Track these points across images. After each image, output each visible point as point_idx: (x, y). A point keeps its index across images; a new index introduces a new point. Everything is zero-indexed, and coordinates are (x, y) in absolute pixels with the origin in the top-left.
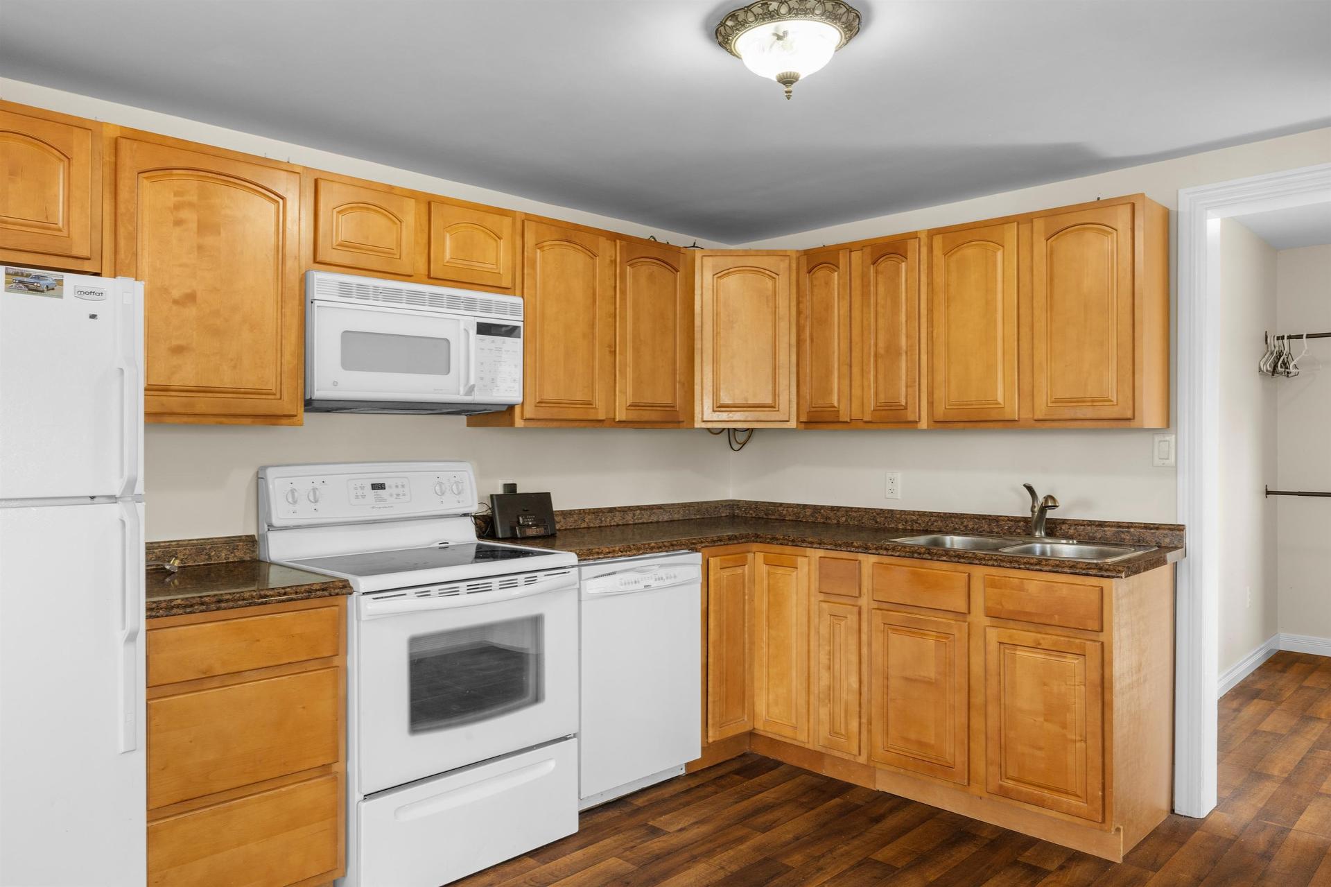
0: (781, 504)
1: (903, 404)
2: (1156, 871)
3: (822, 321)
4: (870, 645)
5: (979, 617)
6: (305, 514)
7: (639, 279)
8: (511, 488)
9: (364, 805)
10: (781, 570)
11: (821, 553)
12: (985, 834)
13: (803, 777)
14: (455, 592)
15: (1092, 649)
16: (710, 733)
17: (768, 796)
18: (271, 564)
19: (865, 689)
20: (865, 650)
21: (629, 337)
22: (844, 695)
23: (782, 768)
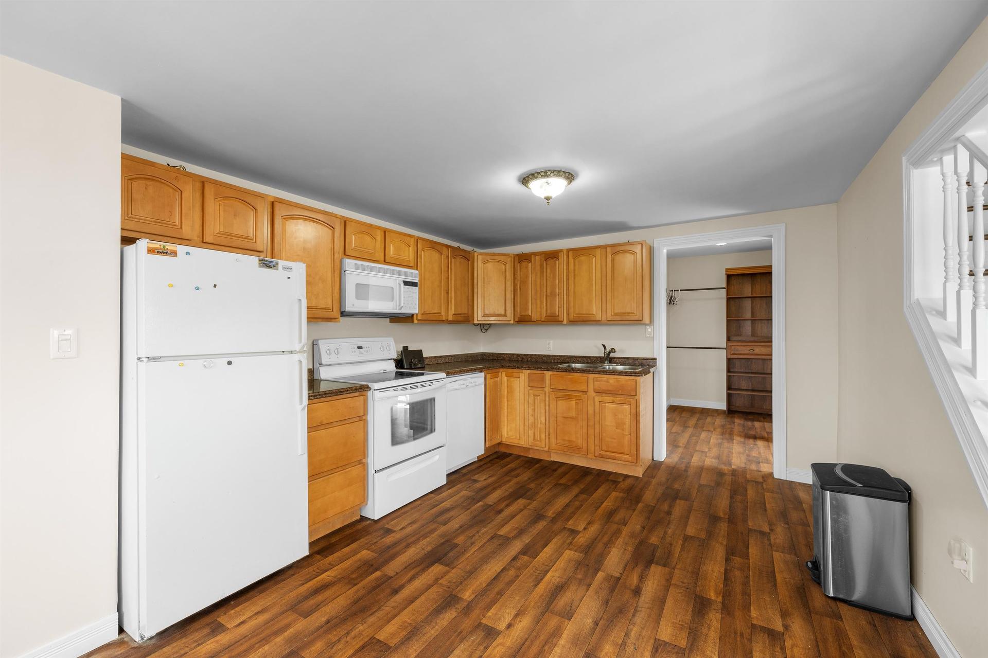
0: (503, 354)
1: (557, 314)
2: (654, 478)
3: (524, 282)
4: (549, 406)
5: (591, 393)
6: (334, 359)
7: (457, 265)
8: (405, 348)
9: (376, 475)
10: (512, 379)
11: (529, 371)
12: (594, 472)
13: (522, 458)
14: (406, 389)
15: (633, 402)
16: (487, 443)
17: (512, 465)
18: (321, 380)
19: (547, 422)
20: (547, 408)
21: (453, 287)
22: (539, 426)
23: (513, 456)
